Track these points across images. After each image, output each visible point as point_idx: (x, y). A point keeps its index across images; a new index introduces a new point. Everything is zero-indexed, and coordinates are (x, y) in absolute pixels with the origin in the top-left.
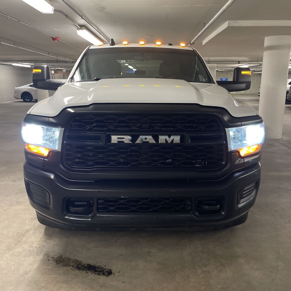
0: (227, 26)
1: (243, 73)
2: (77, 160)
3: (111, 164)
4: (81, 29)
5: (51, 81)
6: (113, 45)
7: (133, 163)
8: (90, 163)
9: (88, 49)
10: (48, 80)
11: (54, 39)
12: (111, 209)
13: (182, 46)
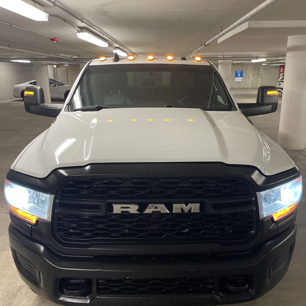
0: (247, 27)
1: (269, 93)
2: (71, 231)
3: (114, 235)
4: (82, 31)
5: (45, 106)
6: (117, 61)
7: (141, 235)
8: (88, 234)
9: (88, 66)
10: (42, 105)
11: (53, 40)
12: (114, 290)
13: (198, 61)
